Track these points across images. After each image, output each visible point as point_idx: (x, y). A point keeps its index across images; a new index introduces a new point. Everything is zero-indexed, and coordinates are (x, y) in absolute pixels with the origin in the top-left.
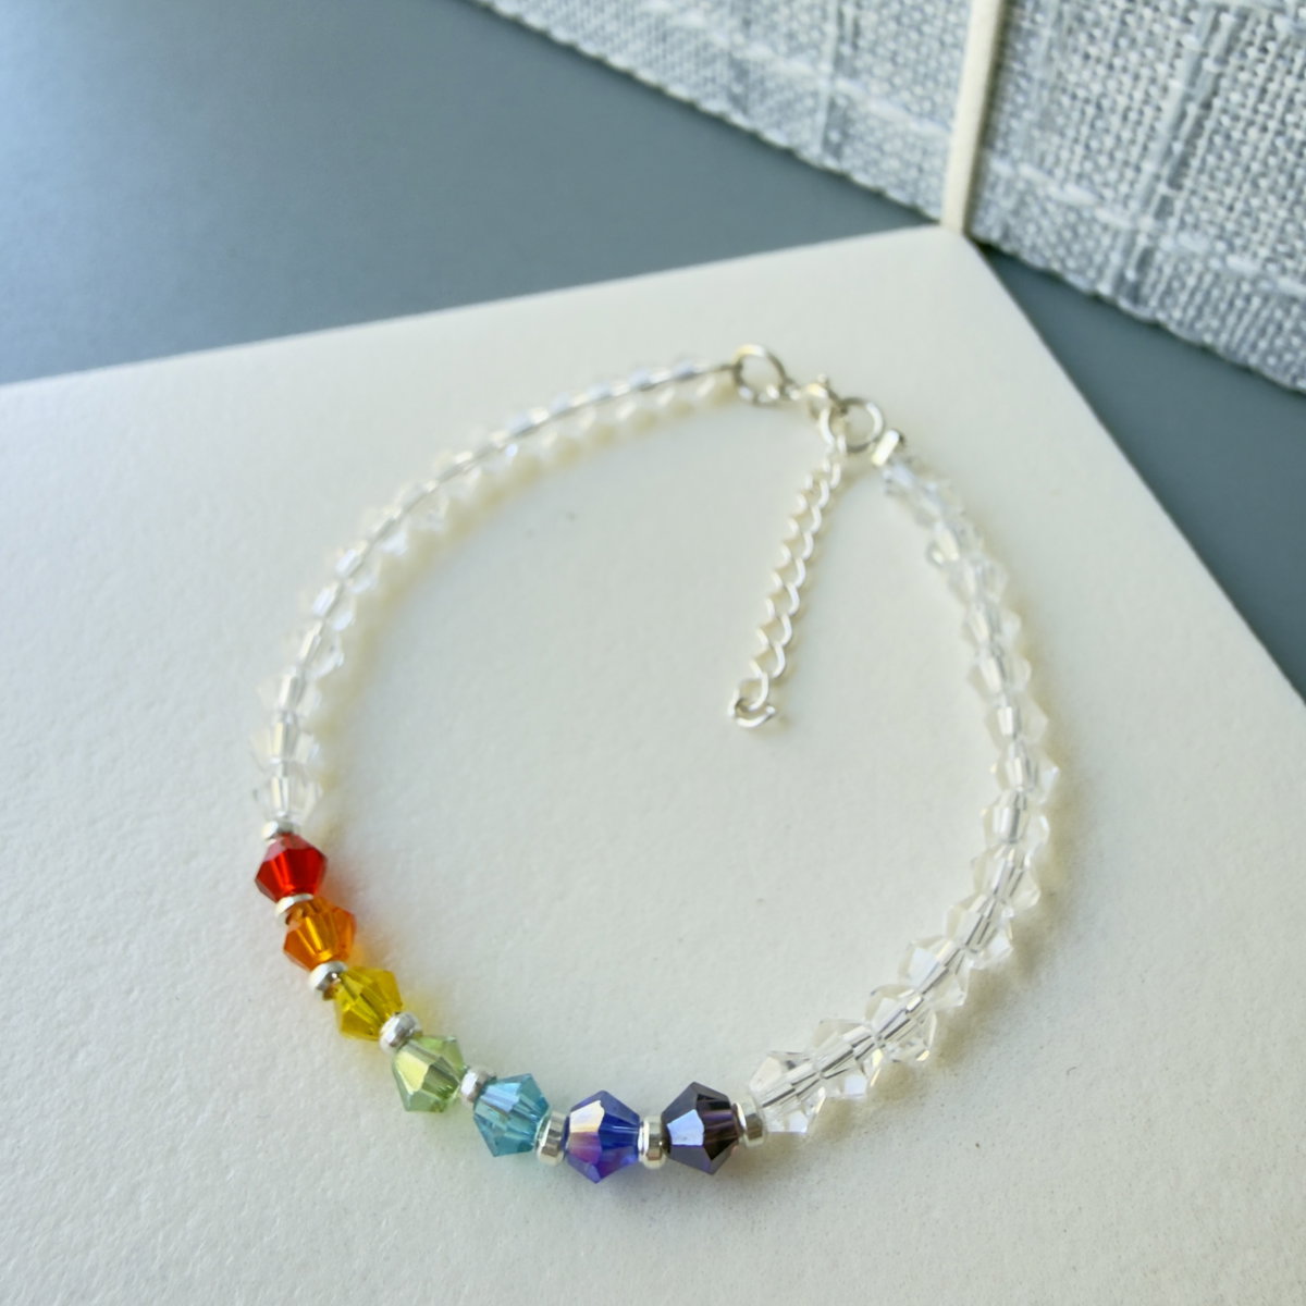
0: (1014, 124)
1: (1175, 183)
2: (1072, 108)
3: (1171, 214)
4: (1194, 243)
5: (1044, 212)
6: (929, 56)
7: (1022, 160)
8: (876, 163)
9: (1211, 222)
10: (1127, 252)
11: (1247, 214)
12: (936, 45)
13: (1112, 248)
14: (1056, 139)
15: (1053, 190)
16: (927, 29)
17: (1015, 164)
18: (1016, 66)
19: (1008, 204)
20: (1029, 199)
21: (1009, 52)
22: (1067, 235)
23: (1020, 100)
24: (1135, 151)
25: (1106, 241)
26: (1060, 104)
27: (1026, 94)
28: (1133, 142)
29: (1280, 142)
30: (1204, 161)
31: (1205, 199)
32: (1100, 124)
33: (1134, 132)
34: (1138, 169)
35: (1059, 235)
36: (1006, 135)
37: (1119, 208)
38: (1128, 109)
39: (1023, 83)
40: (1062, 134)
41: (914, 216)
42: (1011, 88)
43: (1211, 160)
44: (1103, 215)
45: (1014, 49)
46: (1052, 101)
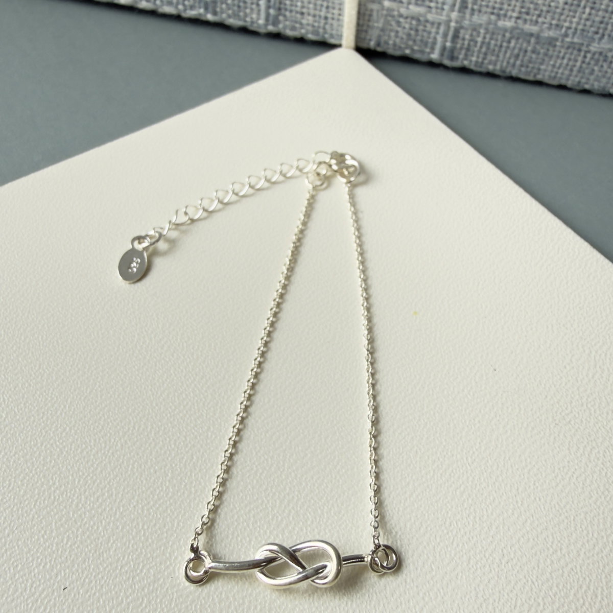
3: (467, 8)
4: (480, 19)
10: (445, 35)
13: (437, 33)
15: (403, 11)
19: (379, 25)
20: (390, 19)
25: (434, 30)
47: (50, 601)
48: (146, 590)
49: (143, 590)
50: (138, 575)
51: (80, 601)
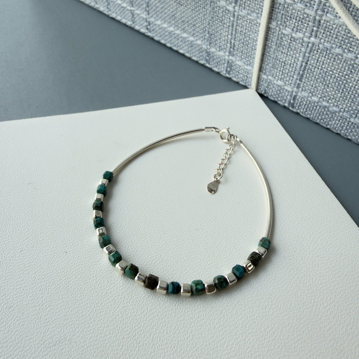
0: (267, 67)
1: (301, 80)
2: (279, 63)
3: (300, 87)
4: (305, 94)
5: (274, 87)
6: (249, 52)
7: (269, 75)
8: (237, 75)
9: (308, 89)
10: (291, 96)
11: (316, 87)
12: (251, 49)
13: (288, 95)
14: (276, 71)
15: (275, 82)
16: (249, 45)
17: (267, 76)
18: (268, 54)
19: (266, 85)
20: (270, 84)
21: (266, 51)
22: (278, 92)
23: (268, 61)
24: (292, 73)
25: (287, 93)
26: (277, 62)
27: (270, 60)
28: (292, 71)
29: (321, 71)
30: (306, 75)
31: (307, 84)
32: (285, 67)
33: (292, 69)
34: (293, 77)
35: (277, 92)
36: (266, 69)
37: (289, 86)
38: (291, 64)
39: (269, 58)
40: (277, 70)
41: (245, 87)
42: (267, 59)
43: (308, 75)
44: (286, 88)
45: (267, 50)
46: (275, 62)
47: (60, 255)
48: (94, 263)
49: (93, 263)
50: (93, 257)
51: (70, 258)
